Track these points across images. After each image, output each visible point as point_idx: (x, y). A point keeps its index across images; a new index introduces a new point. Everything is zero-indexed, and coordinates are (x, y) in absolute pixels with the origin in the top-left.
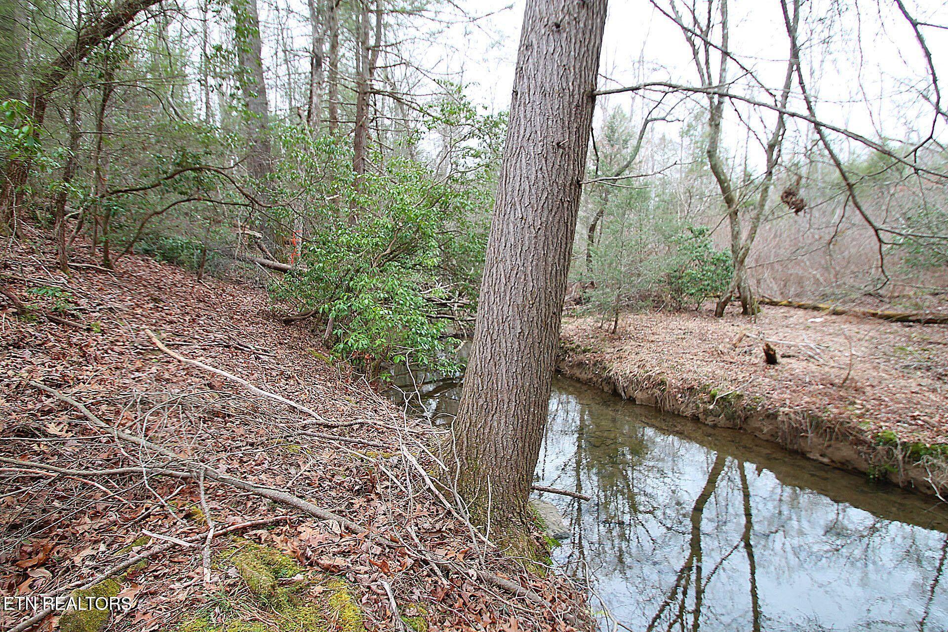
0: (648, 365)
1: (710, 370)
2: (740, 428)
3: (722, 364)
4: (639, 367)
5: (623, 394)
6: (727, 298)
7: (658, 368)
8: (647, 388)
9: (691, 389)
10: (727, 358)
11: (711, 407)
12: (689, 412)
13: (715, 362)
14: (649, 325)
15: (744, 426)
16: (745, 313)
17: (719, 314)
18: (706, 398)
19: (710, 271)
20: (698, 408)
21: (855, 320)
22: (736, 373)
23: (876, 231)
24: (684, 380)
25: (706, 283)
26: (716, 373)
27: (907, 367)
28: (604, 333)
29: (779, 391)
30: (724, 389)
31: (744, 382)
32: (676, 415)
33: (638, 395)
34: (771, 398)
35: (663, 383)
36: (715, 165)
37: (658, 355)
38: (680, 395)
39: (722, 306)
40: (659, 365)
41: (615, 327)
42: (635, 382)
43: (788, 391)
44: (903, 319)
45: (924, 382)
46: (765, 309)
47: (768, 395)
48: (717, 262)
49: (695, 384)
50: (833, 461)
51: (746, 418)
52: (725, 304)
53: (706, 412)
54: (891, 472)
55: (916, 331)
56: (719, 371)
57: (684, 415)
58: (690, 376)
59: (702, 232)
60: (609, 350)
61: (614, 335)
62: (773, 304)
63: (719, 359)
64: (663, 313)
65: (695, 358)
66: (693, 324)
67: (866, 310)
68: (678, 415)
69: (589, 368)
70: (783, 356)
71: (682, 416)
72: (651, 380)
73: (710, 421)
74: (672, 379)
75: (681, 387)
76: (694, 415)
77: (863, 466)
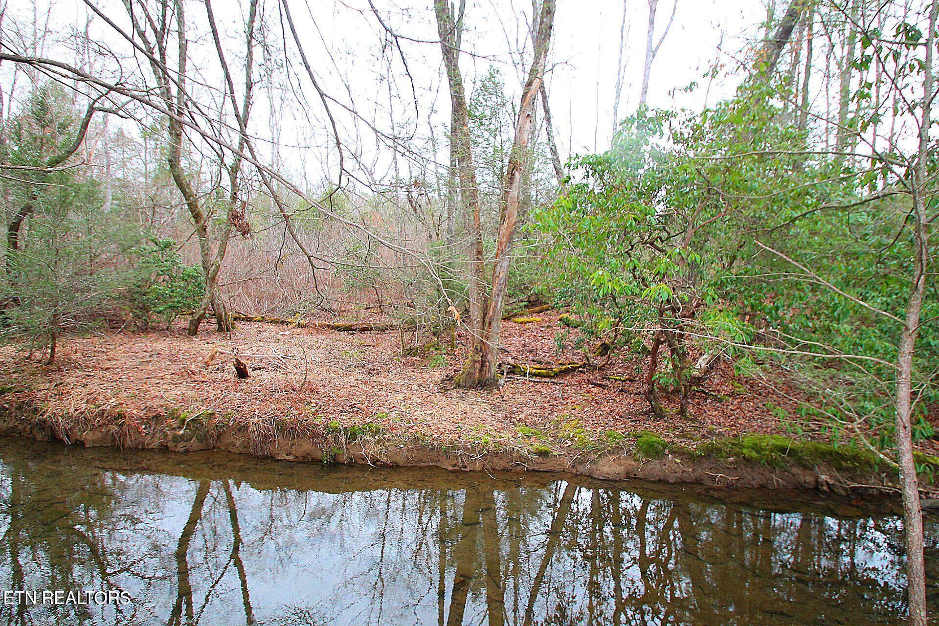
0: (101, 397)
1: (179, 393)
2: (214, 448)
3: (192, 385)
4: (87, 402)
5: (66, 439)
6: (201, 316)
7: (114, 400)
8: (100, 426)
9: (157, 417)
10: (199, 378)
11: (182, 432)
12: (156, 444)
13: (184, 383)
14: (104, 350)
15: (218, 444)
16: (220, 330)
17: (193, 331)
18: (174, 423)
19: (180, 287)
20: (166, 436)
21: (314, 332)
22: (208, 392)
23: (309, 258)
24: (149, 409)
25: (176, 300)
26: (186, 395)
27: (349, 366)
28: (36, 365)
29: (249, 403)
30: (195, 410)
31: (215, 400)
32: (141, 450)
33: (88, 436)
34: (242, 411)
35: (121, 416)
36: (179, 176)
37: (115, 384)
38: (144, 427)
39: (196, 323)
40: (116, 395)
41: (52, 356)
42: (82, 421)
43: (257, 402)
44: (348, 329)
45: (360, 377)
46: (240, 326)
47: (239, 409)
48: (188, 278)
49: (162, 411)
50: (297, 457)
51: (219, 435)
52: (199, 321)
53: (176, 439)
54: (338, 454)
55: (357, 338)
56: (189, 392)
57: (150, 447)
58: (156, 402)
59: (168, 245)
60: (41, 387)
61: (51, 366)
62: (249, 320)
63: (189, 380)
64: (125, 334)
65: (162, 382)
66: (163, 345)
67: (324, 322)
68: (143, 449)
69: (10, 414)
70: (255, 369)
71: (148, 450)
72: (105, 415)
73: (180, 447)
74: (133, 410)
75: (144, 417)
76: (161, 445)
77: (319, 455)
